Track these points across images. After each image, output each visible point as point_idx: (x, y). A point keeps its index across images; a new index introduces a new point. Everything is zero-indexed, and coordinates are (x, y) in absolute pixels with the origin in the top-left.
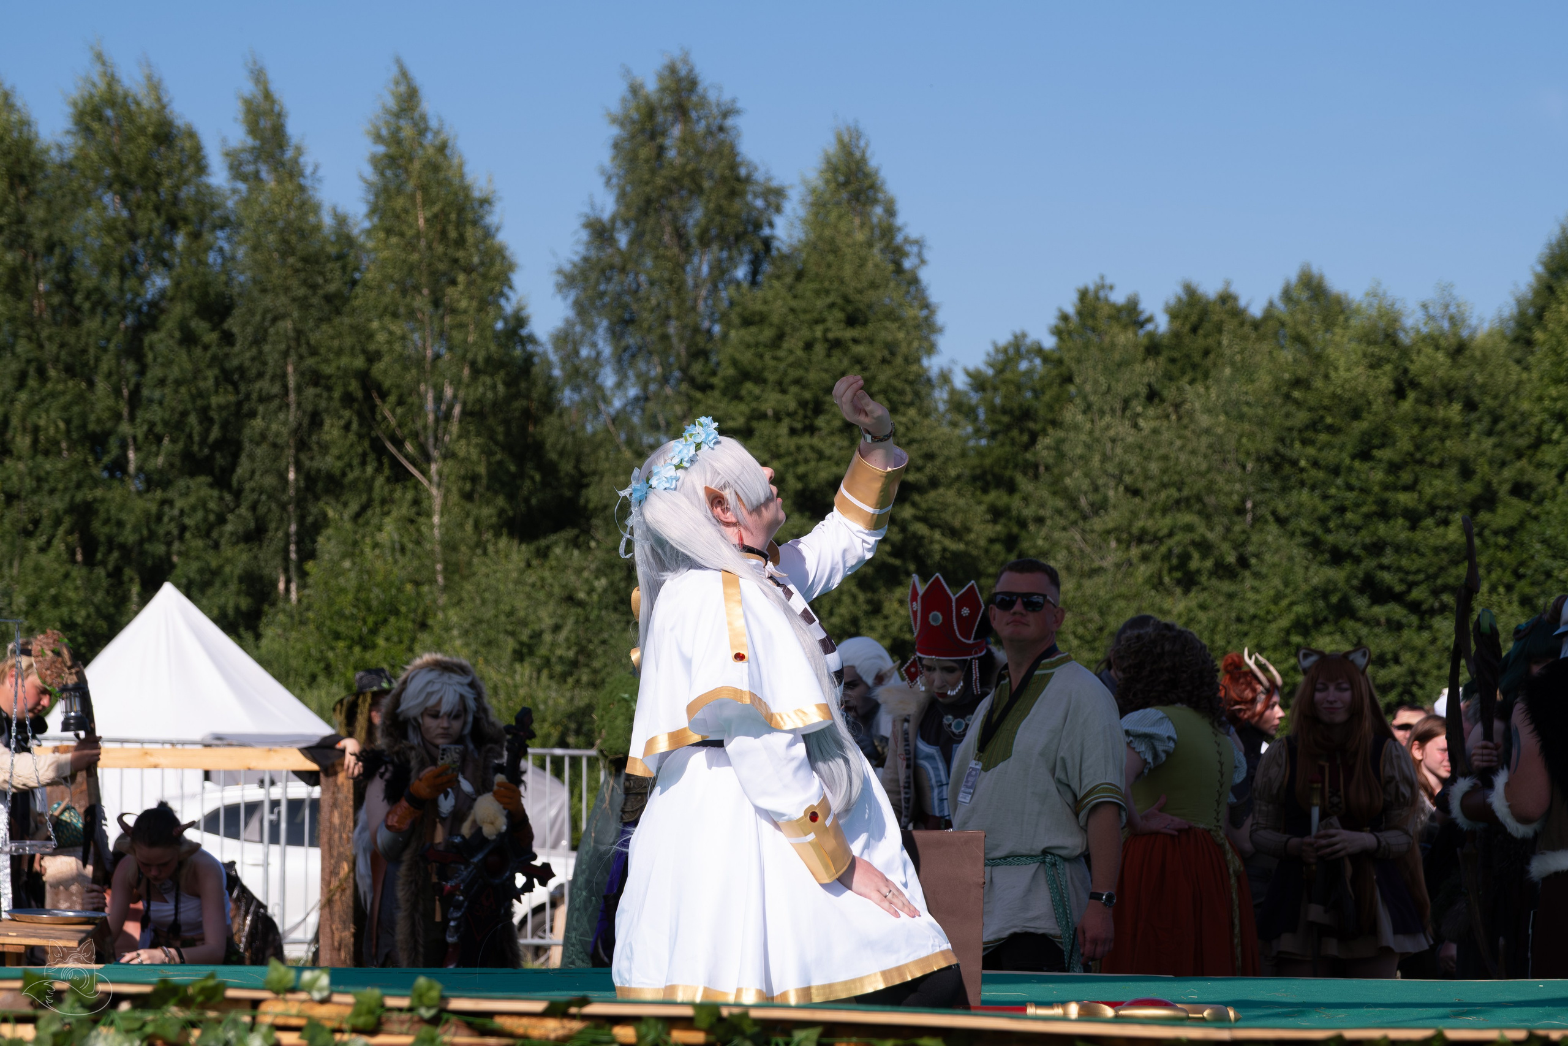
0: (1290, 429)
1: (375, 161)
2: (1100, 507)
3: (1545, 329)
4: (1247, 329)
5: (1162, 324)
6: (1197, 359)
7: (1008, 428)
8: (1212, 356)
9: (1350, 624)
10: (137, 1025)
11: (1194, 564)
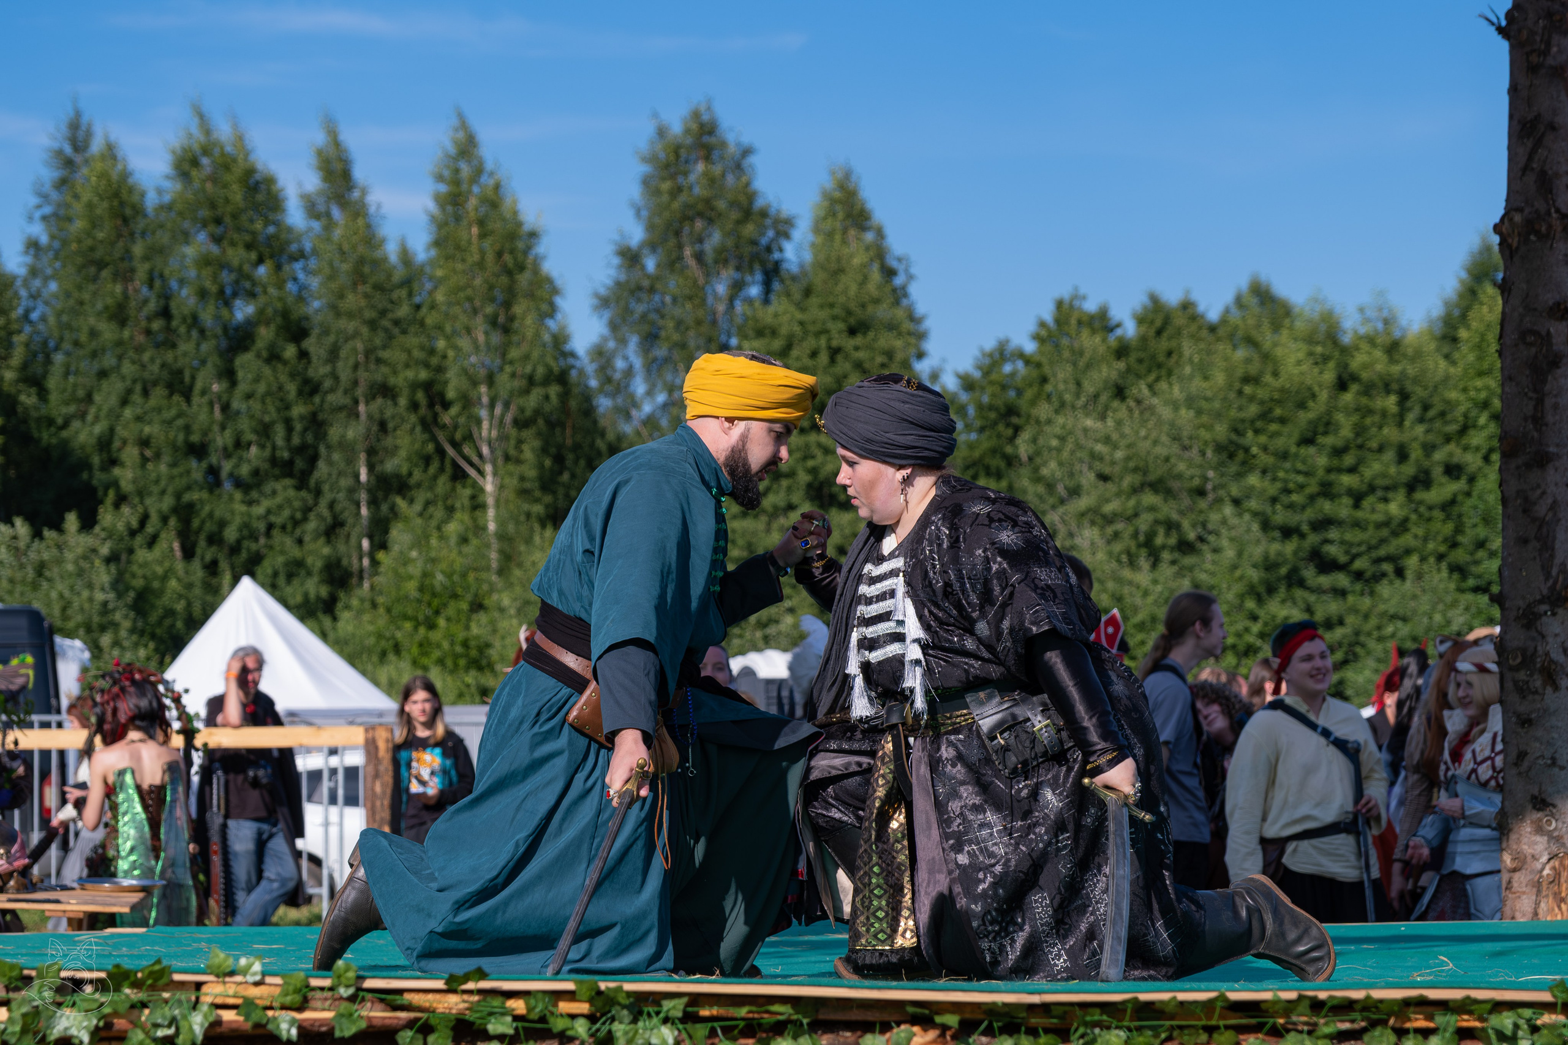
0: (1243, 421)
1: (438, 199)
2: (1075, 492)
3: (1468, 328)
4: (1204, 333)
5: (1130, 329)
6: (1161, 358)
7: (995, 423)
8: (1175, 357)
9: (1299, 593)
11: (1159, 540)
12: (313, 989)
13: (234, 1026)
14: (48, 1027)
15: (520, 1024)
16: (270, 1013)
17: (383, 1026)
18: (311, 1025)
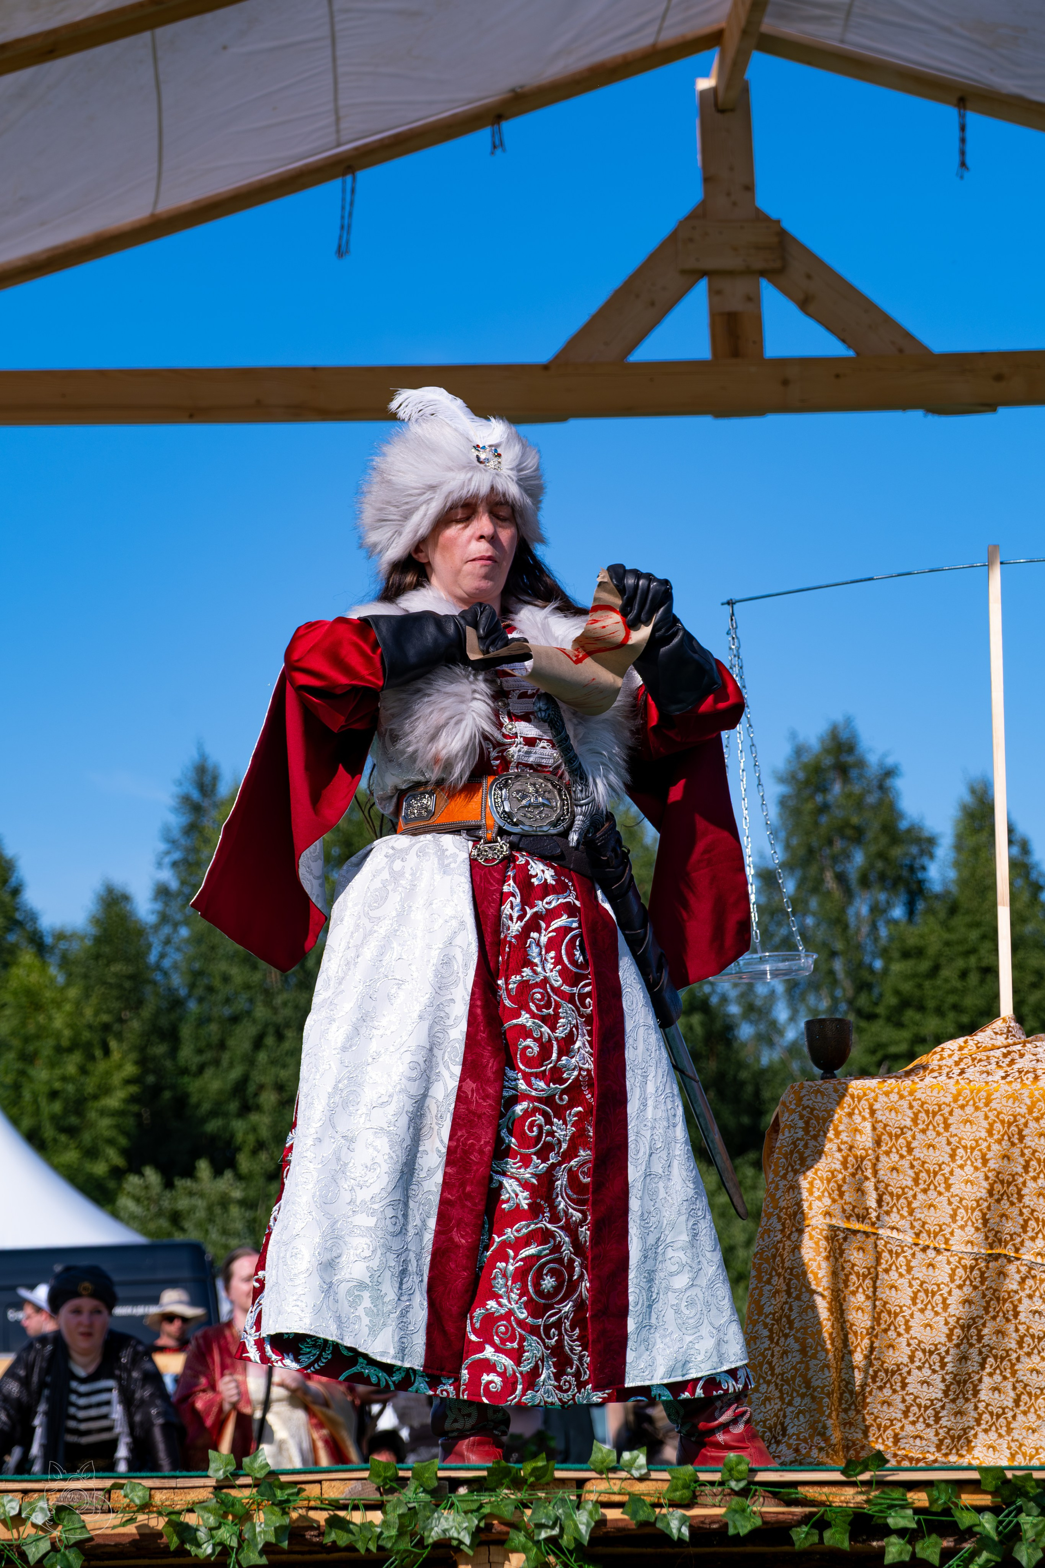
10: (474, 1506)
12: (703, 1484)
13: (620, 1525)
14: (424, 1529)
15: (921, 1517)
16: (657, 1510)
17: (778, 1522)
18: (703, 1522)
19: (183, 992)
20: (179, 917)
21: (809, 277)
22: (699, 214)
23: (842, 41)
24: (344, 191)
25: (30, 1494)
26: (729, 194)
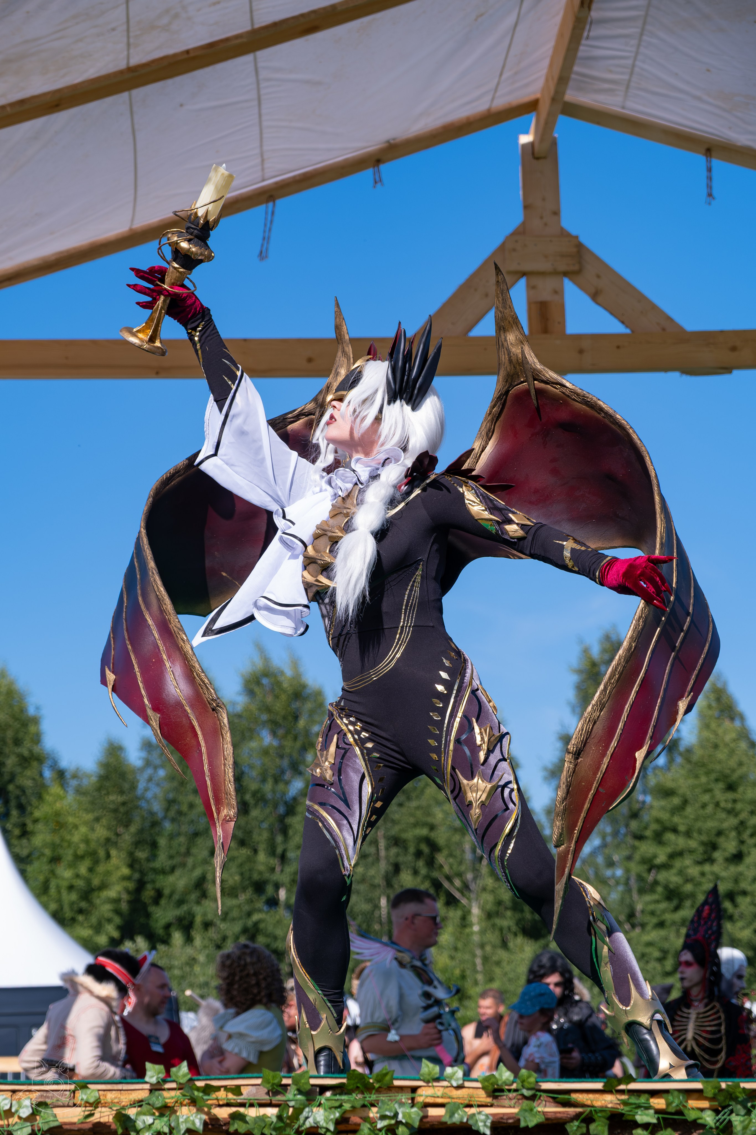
10: (337, 1104)
12: (503, 1091)
13: (441, 1119)
15: (660, 1116)
16: (470, 1111)
17: (557, 1119)
18: (502, 1118)
19: (160, 815)
20: (158, 762)
21: (598, 277)
22: (520, 232)
23: (623, 108)
24: (266, 213)
25: (17, 1093)
26: (541, 218)
